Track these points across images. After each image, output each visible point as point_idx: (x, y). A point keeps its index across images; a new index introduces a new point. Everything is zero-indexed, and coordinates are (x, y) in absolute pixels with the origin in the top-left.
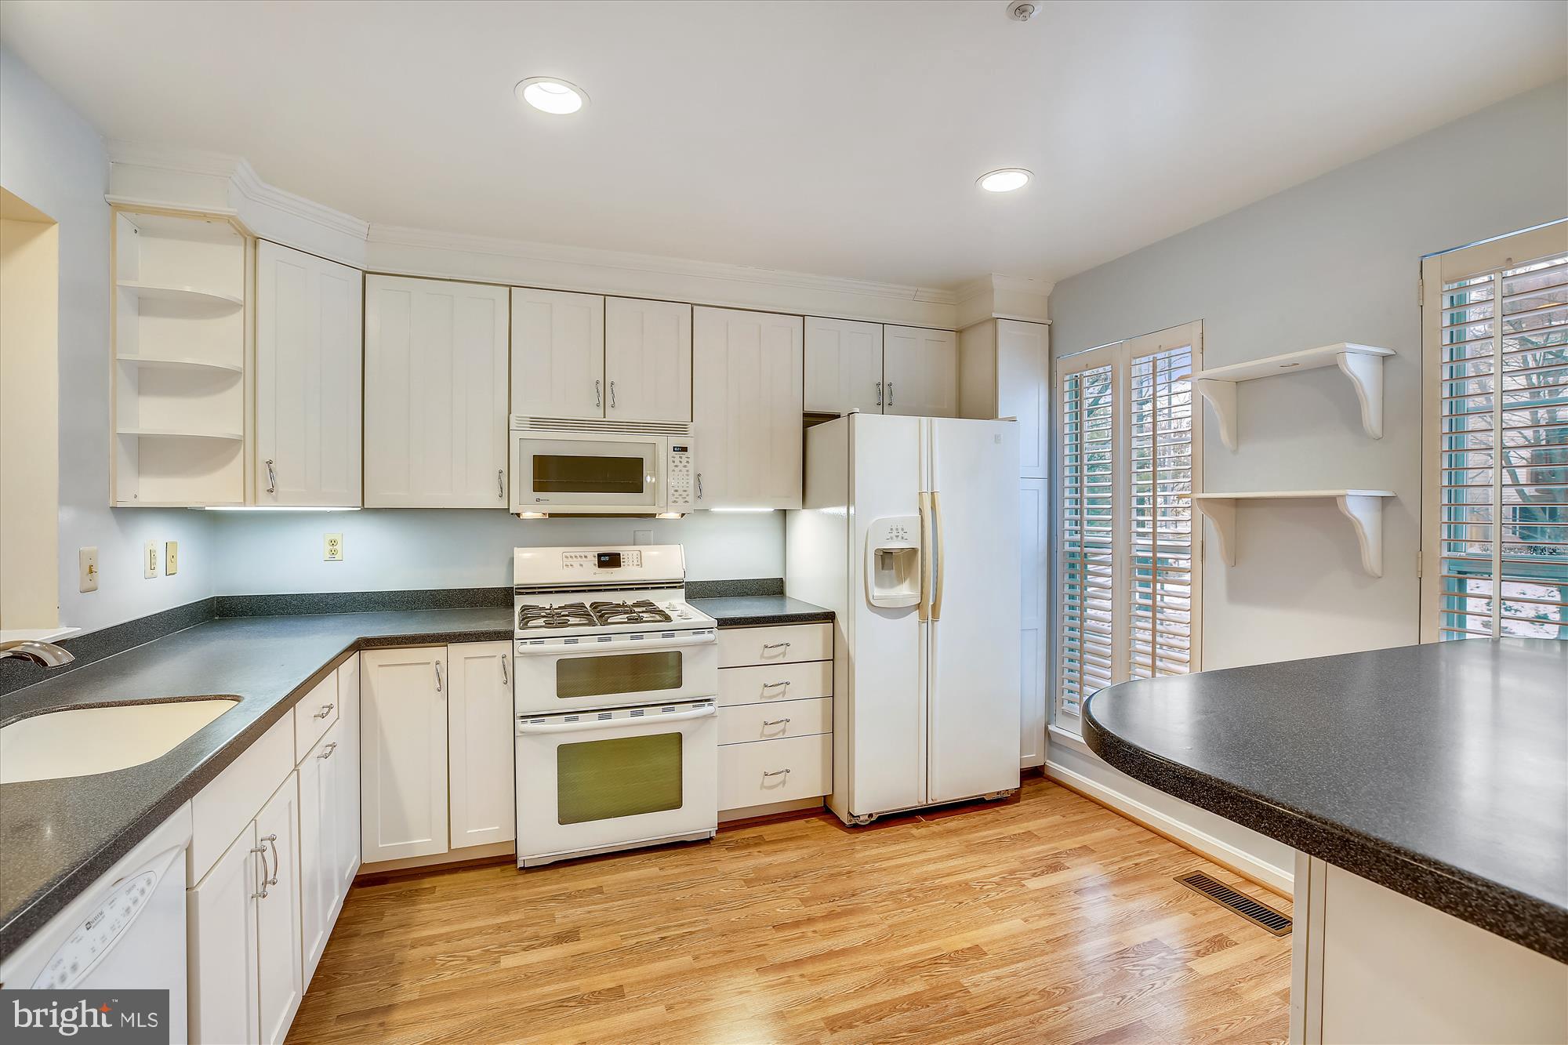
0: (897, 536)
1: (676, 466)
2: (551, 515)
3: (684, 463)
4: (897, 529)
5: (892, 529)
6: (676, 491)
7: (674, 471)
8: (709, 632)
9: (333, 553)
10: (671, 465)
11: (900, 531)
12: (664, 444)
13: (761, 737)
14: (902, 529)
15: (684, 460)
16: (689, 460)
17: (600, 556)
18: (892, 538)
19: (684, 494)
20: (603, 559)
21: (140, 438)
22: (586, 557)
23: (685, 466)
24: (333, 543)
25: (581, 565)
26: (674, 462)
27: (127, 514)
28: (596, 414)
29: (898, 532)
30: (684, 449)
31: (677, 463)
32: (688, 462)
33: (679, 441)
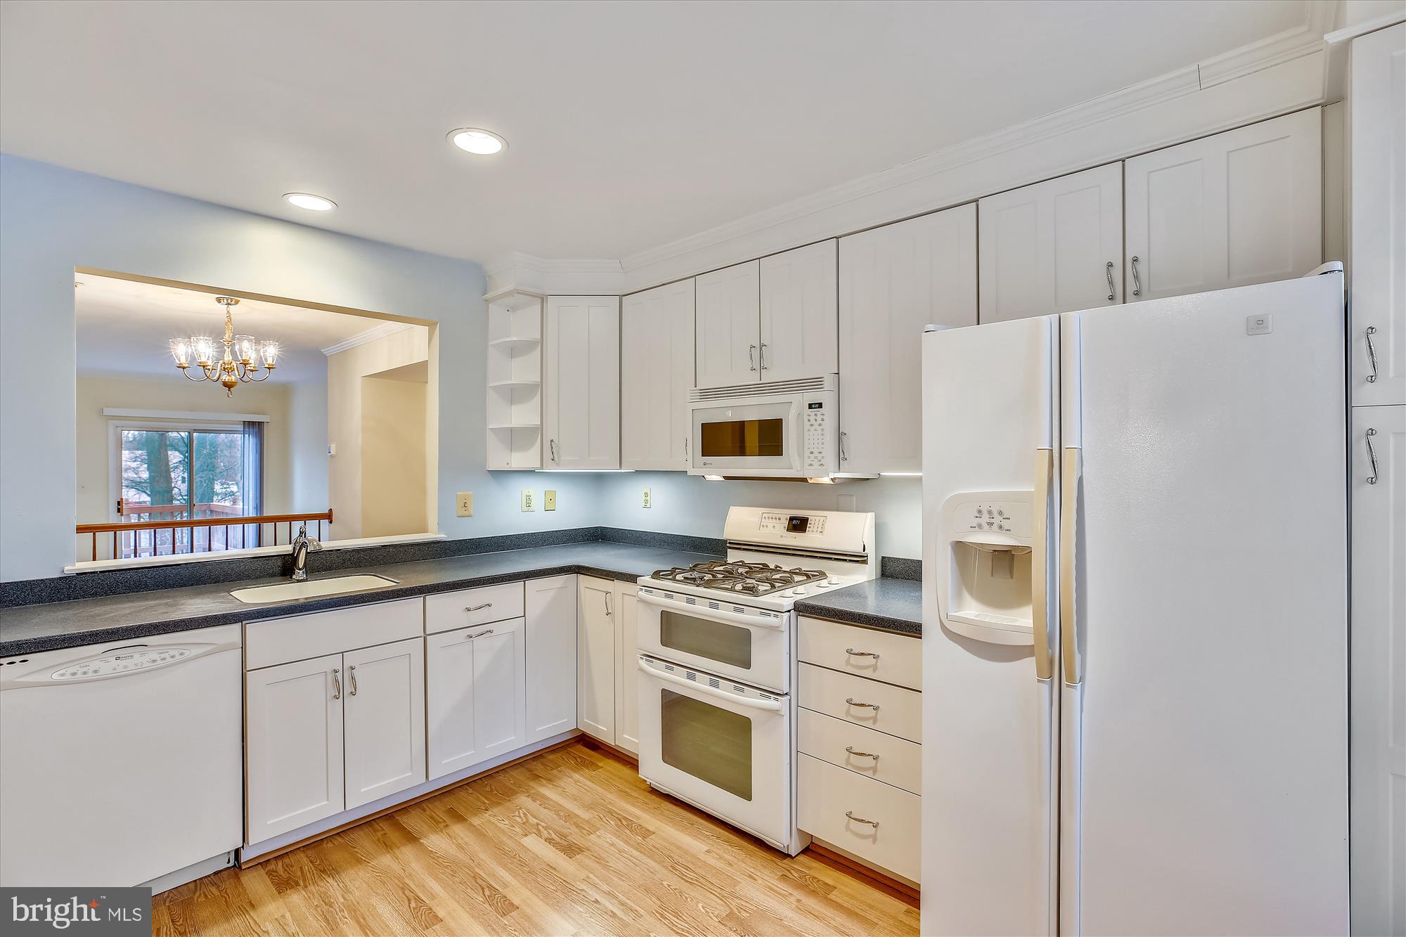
0: (991, 524)
1: (812, 425)
2: (726, 478)
3: (819, 421)
4: (990, 512)
5: (980, 512)
6: (812, 453)
7: (809, 430)
8: (776, 616)
9: (646, 501)
10: (807, 424)
11: (995, 514)
12: (800, 400)
13: (847, 765)
14: (1000, 513)
15: (819, 418)
16: (824, 417)
17: (791, 519)
18: (980, 526)
19: (820, 456)
20: (794, 522)
21: (512, 430)
22: (780, 519)
23: (820, 425)
24: (646, 495)
25: (774, 527)
26: (809, 420)
27: (500, 475)
28: (752, 379)
29: (990, 517)
30: (820, 405)
31: (813, 421)
32: (823, 420)
33: (814, 397)
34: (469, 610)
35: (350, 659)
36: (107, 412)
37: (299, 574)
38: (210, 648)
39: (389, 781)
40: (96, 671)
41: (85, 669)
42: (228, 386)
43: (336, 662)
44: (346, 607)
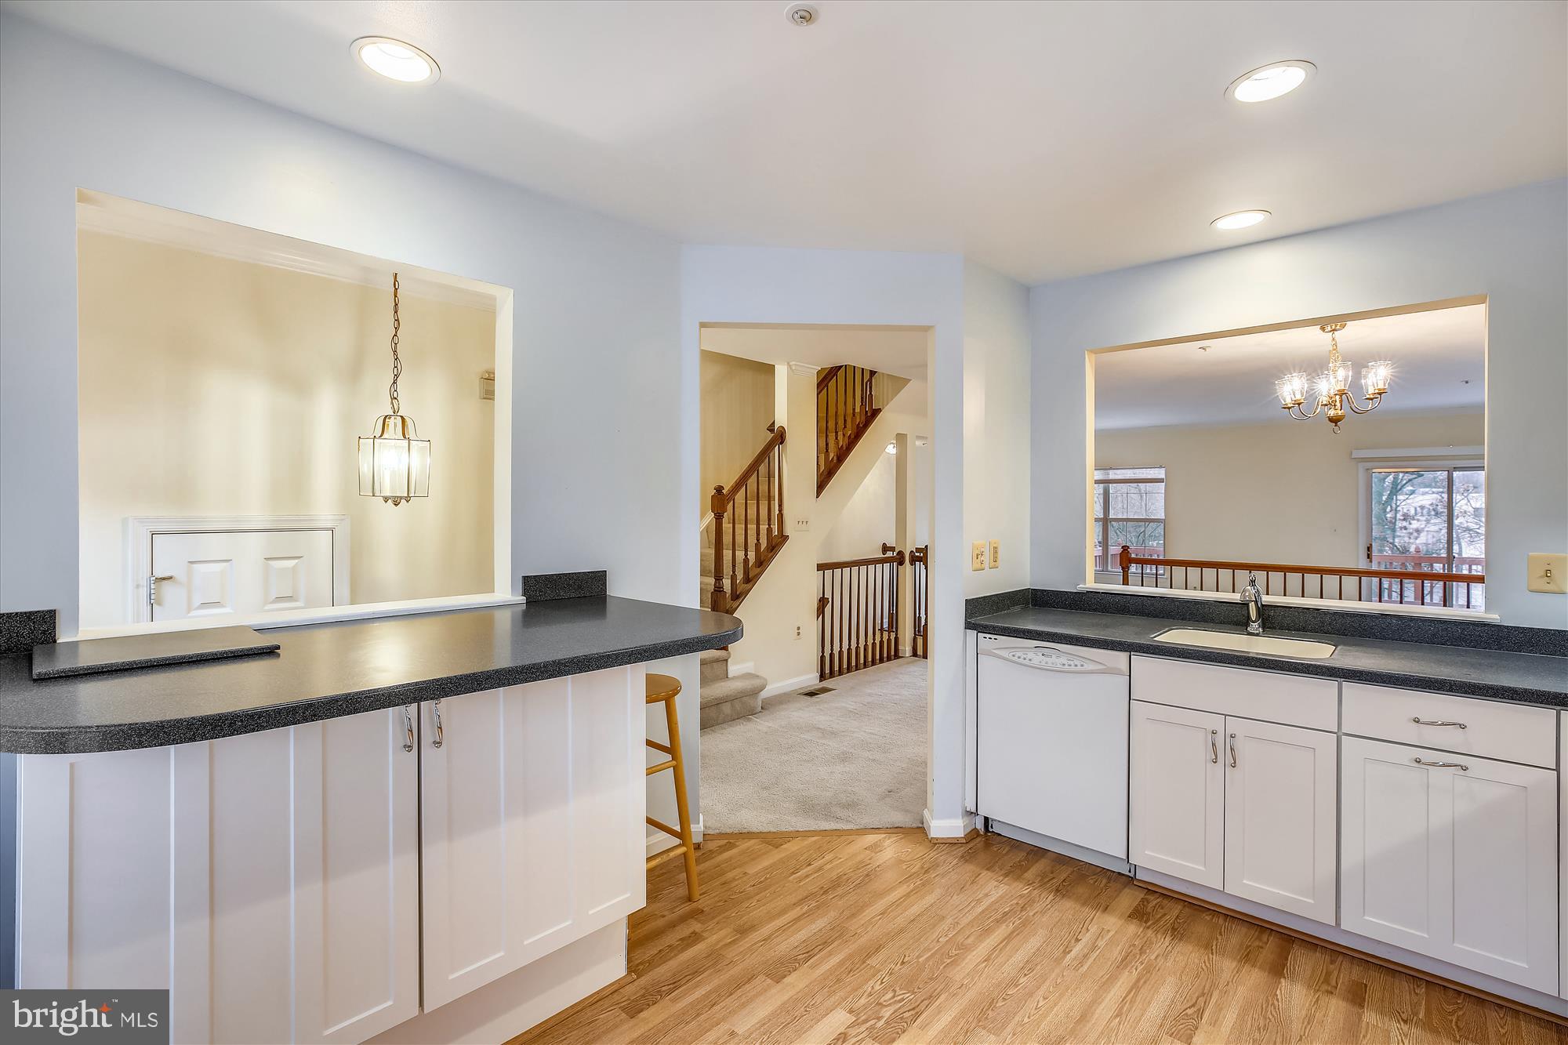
34: (1417, 721)
35: (1233, 726)
36: (1357, 454)
37: (1254, 627)
38: (1101, 667)
39: (1280, 892)
40: (1030, 660)
41: (1025, 656)
42: (1335, 420)
43: (1217, 723)
44: (1237, 666)
